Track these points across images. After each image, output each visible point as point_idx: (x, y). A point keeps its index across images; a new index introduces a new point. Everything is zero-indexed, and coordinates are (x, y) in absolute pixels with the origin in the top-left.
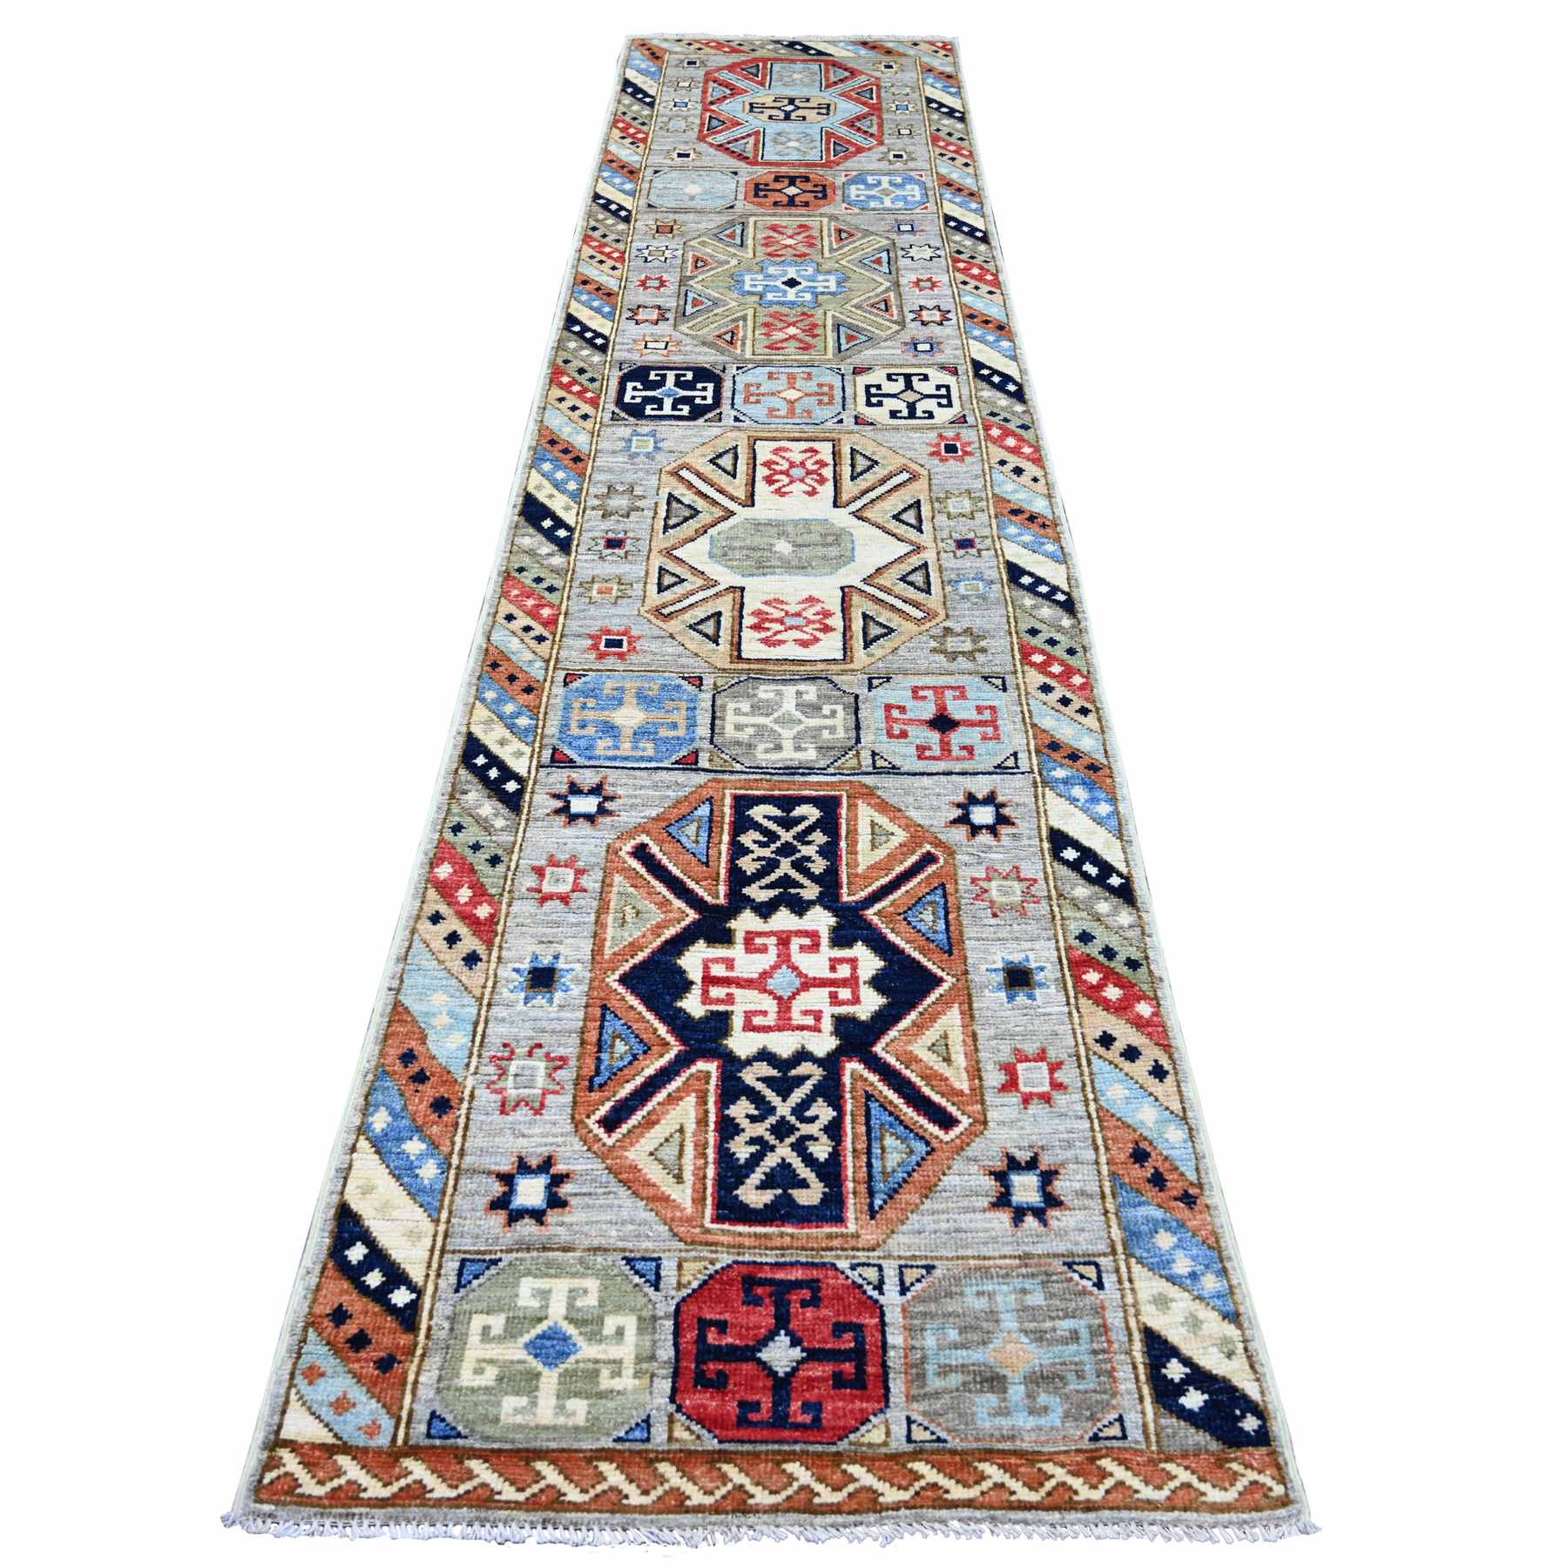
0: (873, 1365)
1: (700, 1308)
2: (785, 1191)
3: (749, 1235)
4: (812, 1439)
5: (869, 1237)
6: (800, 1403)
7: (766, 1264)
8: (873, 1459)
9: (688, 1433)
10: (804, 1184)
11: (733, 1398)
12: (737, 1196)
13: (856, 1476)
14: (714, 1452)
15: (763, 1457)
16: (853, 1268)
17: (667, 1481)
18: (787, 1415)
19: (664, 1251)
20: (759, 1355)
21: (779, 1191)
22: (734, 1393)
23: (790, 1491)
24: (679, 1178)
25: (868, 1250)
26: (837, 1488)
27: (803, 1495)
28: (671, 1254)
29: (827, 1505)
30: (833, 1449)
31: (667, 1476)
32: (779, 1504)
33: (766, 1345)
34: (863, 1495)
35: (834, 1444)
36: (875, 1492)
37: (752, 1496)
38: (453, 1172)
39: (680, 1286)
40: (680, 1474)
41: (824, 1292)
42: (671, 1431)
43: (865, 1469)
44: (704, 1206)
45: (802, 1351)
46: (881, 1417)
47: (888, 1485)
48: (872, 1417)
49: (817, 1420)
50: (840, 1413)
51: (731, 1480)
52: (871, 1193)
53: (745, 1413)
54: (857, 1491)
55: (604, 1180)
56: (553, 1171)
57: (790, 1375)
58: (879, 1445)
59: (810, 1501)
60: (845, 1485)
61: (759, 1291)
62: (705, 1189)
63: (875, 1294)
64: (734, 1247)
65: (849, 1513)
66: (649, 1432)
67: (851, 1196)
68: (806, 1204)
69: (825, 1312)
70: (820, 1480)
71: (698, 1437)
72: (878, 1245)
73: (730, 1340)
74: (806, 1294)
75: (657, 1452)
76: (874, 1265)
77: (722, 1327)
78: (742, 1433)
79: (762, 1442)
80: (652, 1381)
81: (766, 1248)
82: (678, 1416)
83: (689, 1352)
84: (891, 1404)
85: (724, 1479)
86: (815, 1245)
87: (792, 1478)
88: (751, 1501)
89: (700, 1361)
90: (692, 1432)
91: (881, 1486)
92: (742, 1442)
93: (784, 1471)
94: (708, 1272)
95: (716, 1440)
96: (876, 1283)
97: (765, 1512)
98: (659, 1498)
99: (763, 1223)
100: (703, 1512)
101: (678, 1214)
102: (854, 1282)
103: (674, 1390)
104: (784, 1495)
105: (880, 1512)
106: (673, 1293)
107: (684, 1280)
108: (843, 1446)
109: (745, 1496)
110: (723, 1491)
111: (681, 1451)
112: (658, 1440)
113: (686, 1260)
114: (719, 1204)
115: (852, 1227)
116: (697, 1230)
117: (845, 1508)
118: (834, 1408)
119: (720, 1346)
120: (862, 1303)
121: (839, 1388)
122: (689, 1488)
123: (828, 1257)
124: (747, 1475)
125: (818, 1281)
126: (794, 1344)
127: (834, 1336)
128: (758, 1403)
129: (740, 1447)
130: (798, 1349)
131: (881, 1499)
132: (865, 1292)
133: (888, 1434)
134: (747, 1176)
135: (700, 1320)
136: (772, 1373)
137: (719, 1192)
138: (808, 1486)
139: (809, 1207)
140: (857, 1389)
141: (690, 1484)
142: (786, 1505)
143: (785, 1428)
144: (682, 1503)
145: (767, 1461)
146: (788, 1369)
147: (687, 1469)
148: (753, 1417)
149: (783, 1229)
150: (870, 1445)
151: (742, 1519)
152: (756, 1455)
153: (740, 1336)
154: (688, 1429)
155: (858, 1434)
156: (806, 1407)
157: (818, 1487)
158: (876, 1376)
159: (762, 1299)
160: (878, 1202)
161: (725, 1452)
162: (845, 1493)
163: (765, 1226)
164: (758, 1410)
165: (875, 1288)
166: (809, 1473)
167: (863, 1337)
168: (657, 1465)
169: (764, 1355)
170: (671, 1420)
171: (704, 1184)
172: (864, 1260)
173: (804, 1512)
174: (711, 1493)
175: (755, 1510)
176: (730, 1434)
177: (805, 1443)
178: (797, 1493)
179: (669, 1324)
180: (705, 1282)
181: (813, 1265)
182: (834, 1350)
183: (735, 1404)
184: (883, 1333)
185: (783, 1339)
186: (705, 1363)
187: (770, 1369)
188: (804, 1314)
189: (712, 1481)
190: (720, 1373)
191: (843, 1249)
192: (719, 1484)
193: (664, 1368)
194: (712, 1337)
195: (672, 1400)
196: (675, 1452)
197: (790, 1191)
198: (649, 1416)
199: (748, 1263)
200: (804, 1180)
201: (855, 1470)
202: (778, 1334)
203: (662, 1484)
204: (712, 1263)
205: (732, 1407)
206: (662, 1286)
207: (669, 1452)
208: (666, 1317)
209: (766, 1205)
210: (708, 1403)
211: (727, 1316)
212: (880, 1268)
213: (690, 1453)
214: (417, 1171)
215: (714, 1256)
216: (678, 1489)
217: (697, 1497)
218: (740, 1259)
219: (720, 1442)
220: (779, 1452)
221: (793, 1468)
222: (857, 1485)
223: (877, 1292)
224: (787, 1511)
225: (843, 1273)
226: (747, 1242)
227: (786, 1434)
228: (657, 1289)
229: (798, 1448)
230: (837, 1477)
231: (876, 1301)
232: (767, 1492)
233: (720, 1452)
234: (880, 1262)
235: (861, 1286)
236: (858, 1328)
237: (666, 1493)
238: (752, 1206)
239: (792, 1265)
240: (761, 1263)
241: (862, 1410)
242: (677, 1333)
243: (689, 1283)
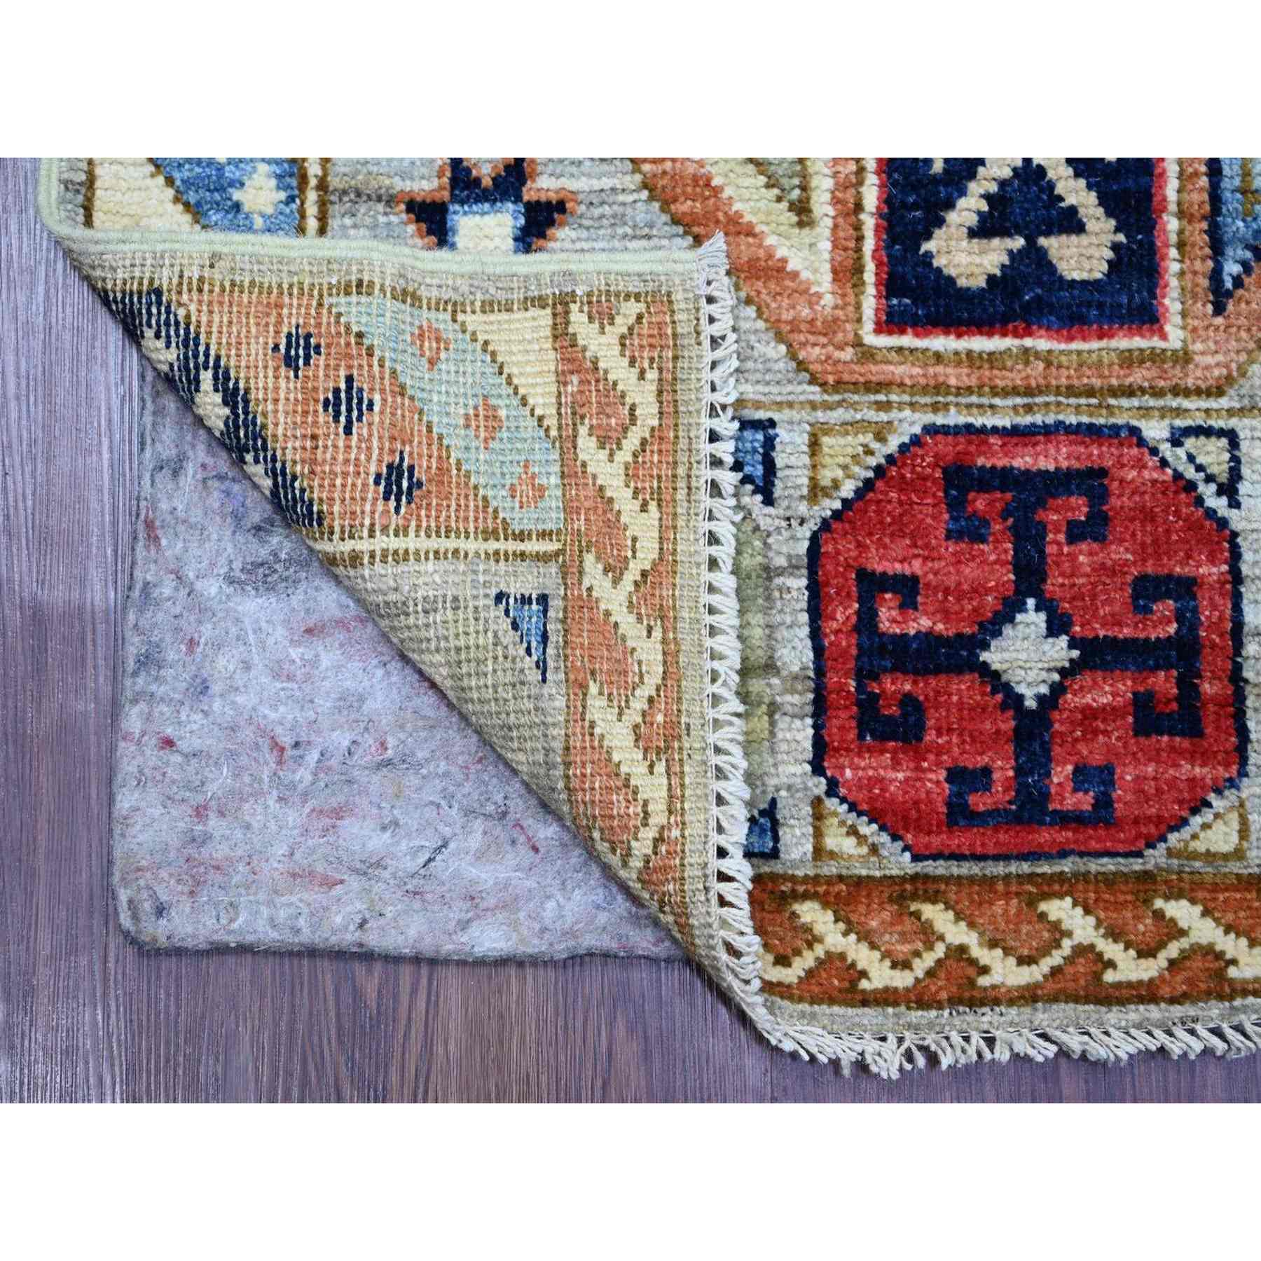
0: (1215, 677)
1: (859, 545)
2: (1031, 241)
3: (958, 359)
4: (1094, 845)
5: (1209, 360)
6: (1070, 768)
7: (995, 430)
8: (1215, 888)
9: (852, 841)
10: (1071, 223)
11: (938, 764)
12: (930, 255)
13: (1183, 924)
14: (903, 879)
15: (1000, 887)
16: (1176, 442)
17: (819, 940)
18: (1045, 796)
19: (779, 405)
20: (985, 656)
21: (1019, 242)
22: (940, 750)
23: (1056, 959)
24: (802, 211)
25: (1208, 393)
26: (1146, 952)
27: (1082, 966)
28: (795, 415)
29: (1129, 985)
30: (1137, 865)
31: (819, 929)
32: (1037, 986)
33: (998, 633)
34: (1197, 964)
35: (1139, 854)
36: (1219, 956)
37: (985, 970)
38: (312, 196)
39: (816, 491)
40: (841, 926)
41: (1114, 502)
42: (818, 834)
43: (1198, 909)
44: (859, 285)
45: (1071, 646)
46: (1231, 794)
47: (1243, 942)
48: (1212, 797)
49: (1103, 802)
50: (1150, 787)
51: (941, 938)
52: (1217, 247)
53: (960, 795)
54: (1185, 956)
55: (641, 218)
56: (529, 194)
57: (1049, 702)
58: (1226, 857)
59: (1097, 976)
60: (1162, 945)
61: (980, 503)
62: (860, 239)
63: (1219, 504)
64: (925, 390)
65: (1173, 1001)
66: (776, 839)
67: (1173, 253)
68: (1077, 276)
69: (1120, 553)
70: (1114, 934)
71: (874, 849)
72: (1229, 379)
73: (925, 623)
74: (1079, 508)
75: (793, 878)
76: (1221, 433)
77: (907, 590)
78: (960, 840)
79: (996, 858)
80: (773, 723)
81: (995, 392)
82: (832, 804)
83: (844, 653)
84: (1251, 769)
85: (929, 935)
86: (1097, 382)
87: (1058, 932)
88: (984, 981)
89: (864, 674)
90: (861, 839)
91: (1231, 945)
92: (959, 857)
93: (1043, 916)
94: (873, 461)
95: (907, 855)
96: (1224, 478)
97: (1011, 1002)
98: (810, 973)
99: (985, 326)
100: (895, 1004)
101: (806, 312)
102: (1178, 476)
103: (820, 744)
104: (1046, 964)
105: (1231, 998)
106: (803, 508)
107: (826, 477)
108: (1156, 857)
109: (971, 971)
110: (929, 960)
111: (841, 878)
112: (795, 854)
113: (827, 429)
114: (891, 285)
115: (1175, 336)
116: (848, 354)
117: (1165, 991)
118: (1137, 779)
119: (904, 636)
120: (1192, 526)
121: (1148, 735)
122: (863, 956)
123: (1124, 412)
124: (971, 925)
125: (1103, 472)
126: (1055, 627)
127: (1137, 609)
128: (987, 771)
129: (956, 869)
130: (1063, 640)
131: (1232, 972)
132: (1199, 501)
133: (1244, 832)
134: (950, 205)
135: (864, 576)
136: (1013, 700)
137: (889, 247)
138: (1092, 947)
139: (1084, 283)
140: (1182, 734)
141: (864, 948)
142: (1051, 987)
143: (1041, 823)
144: (854, 983)
145: (1007, 895)
146: (1044, 689)
147: (854, 918)
148: (979, 802)
149: (1028, 342)
150: (1210, 856)
151: (970, 1018)
152: (988, 882)
153: (946, 616)
154: (853, 831)
155: (1186, 833)
156: (1082, 775)
157: (1111, 950)
158: (1221, 703)
159: (986, 523)
160: (1232, 268)
161: (926, 878)
162: (1162, 960)
163: (990, 334)
164: (987, 787)
165: (1219, 493)
166: (1091, 920)
167: (1195, 611)
168: (797, 907)
169: (993, 657)
170: (818, 816)
171: (858, 227)
172: (1199, 420)
173: (1087, 1000)
174: (906, 965)
175: (992, 999)
176: (936, 841)
177: (1081, 854)
178: (1069, 960)
179: (798, 583)
180: (868, 484)
181: (1092, 432)
182: (1135, 641)
183: (943, 775)
184: (1237, 598)
185: (1032, 619)
186: (876, 678)
187: (1007, 688)
188: (1072, 557)
189: (904, 938)
190: (908, 701)
191: (1157, 393)
192: (919, 946)
193: (793, 691)
194: (888, 618)
195: (817, 768)
196: (830, 881)
197: (1043, 241)
198: (773, 802)
199: (956, 431)
200: (1073, 210)
201: (1181, 911)
202: (1022, 608)
203: (810, 946)
204: (880, 438)
205: (935, 781)
206: (778, 492)
207: (816, 879)
208: (793, 568)
209: (991, 279)
210: (891, 775)
211: (917, 567)
212: (1232, 438)
213: (859, 883)
214: (237, 195)
215: (883, 417)
216: (842, 956)
217: (880, 976)
218: (940, 420)
219: (916, 858)
220: (1031, 877)
221: (1059, 909)
222: (1184, 943)
223: (1224, 501)
224: (1054, 999)
225: (1154, 451)
226: (953, 376)
227: (1045, 836)
228: (769, 501)
229: (1067, 866)
230: (1146, 925)
231: (1223, 523)
232: (1012, 961)
233: (915, 878)
234: (1233, 423)
235: (1191, 486)
236: (1186, 588)
237: (820, 962)
238: (962, 282)
239: (1048, 432)
240: (983, 430)
241: (1192, 781)
242: (816, 611)
243: (836, 485)
